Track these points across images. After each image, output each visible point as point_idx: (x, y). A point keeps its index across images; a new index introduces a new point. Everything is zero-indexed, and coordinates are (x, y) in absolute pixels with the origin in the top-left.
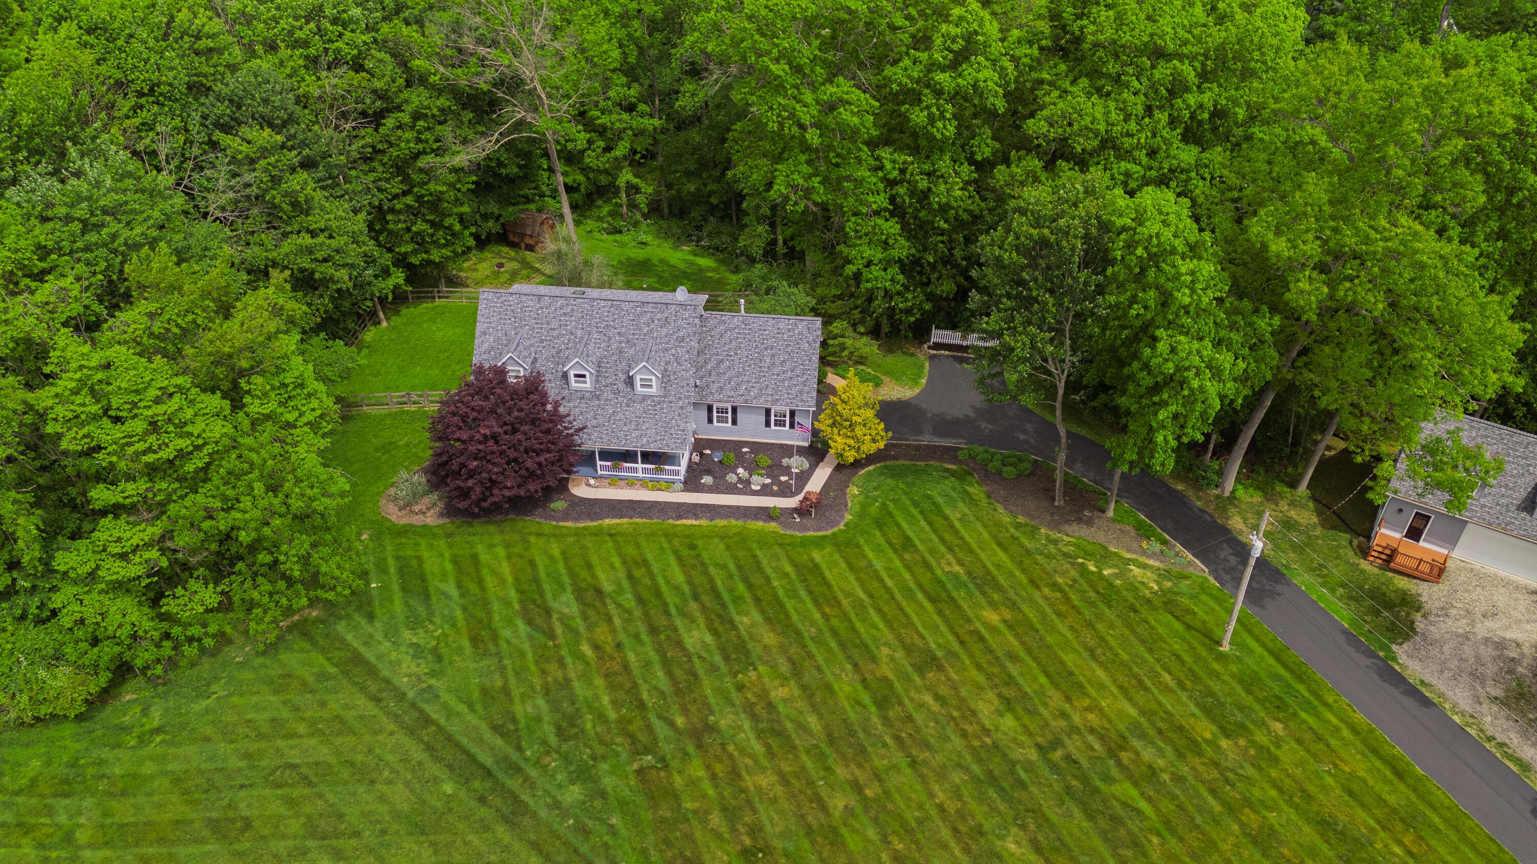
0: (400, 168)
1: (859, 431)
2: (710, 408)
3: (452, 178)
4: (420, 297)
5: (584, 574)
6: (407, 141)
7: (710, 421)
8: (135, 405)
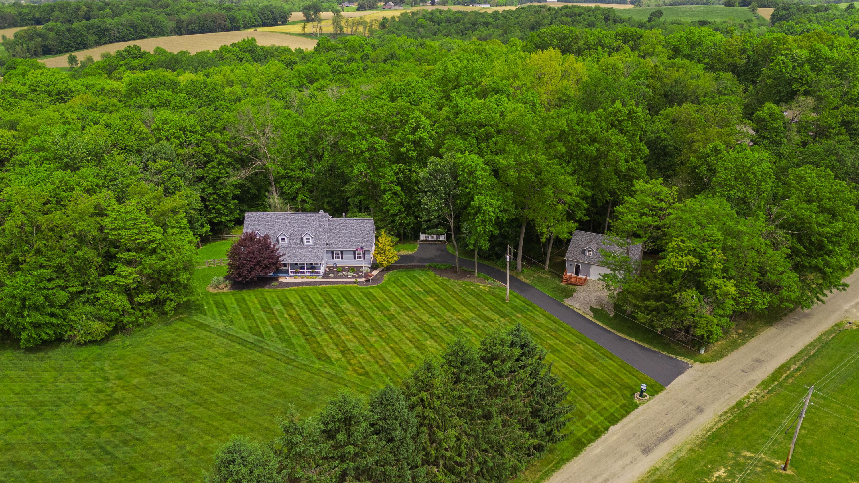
0: (213, 182)
1: (387, 253)
2: (332, 253)
3: (232, 188)
4: (215, 240)
5: (285, 300)
6: (215, 173)
7: (333, 258)
8: (135, 224)
